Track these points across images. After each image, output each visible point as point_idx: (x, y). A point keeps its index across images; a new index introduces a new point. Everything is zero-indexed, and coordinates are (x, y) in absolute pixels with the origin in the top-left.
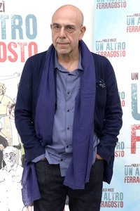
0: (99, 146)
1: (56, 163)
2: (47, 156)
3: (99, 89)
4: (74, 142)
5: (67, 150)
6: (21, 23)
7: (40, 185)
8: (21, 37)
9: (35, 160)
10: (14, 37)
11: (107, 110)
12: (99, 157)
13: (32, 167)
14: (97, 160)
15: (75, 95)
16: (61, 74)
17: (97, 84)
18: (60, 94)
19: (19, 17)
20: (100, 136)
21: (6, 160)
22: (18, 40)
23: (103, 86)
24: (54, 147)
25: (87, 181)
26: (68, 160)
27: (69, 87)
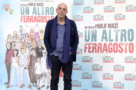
0: (71, 50)
1: (57, 55)
2: (54, 53)
3: (71, 31)
4: (64, 47)
5: (61, 51)
6: (49, 10)
7: (52, 63)
8: (49, 14)
9: (50, 55)
10: (46, 14)
11: (74, 38)
12: (71, 53)
13: (50, 57)
14: (71, 54)
15: (64, 32)
16: (59, 26)
17: (71, 29)
18: (59, 32)
19: (48, 8)
20: (72, 46)
21: (43, 54)
22: (47, 15)
23: (73, 29)
24: (56, 50)
25: (68, 60)
26: (62, 54)
27: (62, 30)
